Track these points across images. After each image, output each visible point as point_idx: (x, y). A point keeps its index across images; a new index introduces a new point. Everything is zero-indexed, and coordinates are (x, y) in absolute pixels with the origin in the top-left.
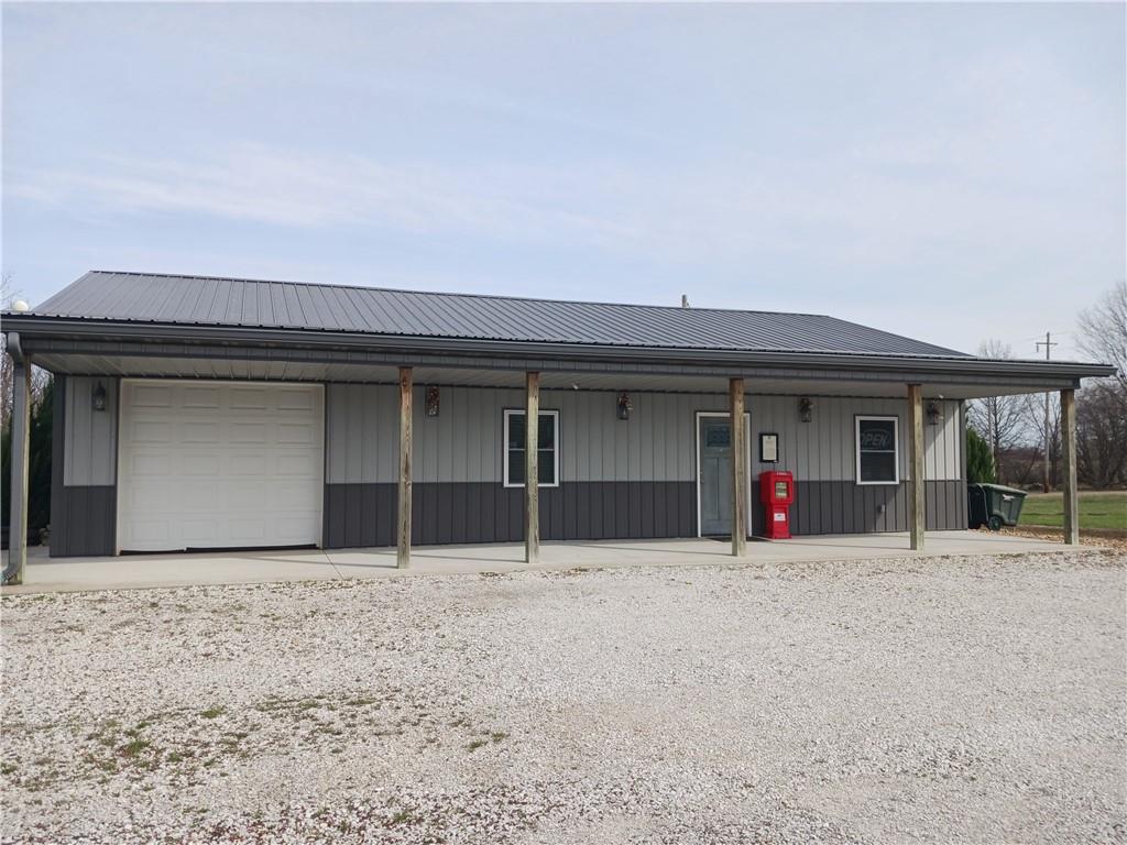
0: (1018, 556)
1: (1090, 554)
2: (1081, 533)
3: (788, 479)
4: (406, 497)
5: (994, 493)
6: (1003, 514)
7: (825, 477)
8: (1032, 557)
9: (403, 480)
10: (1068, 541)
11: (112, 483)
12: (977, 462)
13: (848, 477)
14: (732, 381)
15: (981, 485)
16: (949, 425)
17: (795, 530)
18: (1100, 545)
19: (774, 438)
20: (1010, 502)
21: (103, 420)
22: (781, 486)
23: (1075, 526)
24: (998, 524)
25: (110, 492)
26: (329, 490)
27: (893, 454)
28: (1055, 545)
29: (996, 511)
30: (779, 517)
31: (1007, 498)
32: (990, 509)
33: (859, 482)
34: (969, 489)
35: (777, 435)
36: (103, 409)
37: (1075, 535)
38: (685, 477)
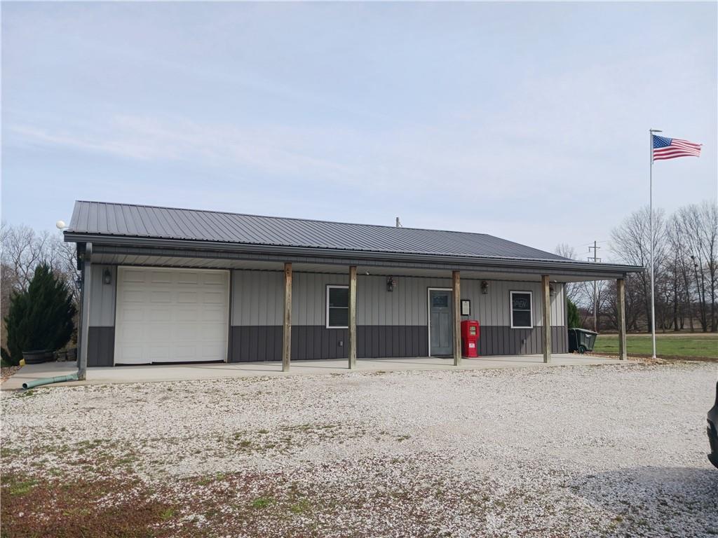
0: (598, 366)
1: (633, 365)
2: (628, 355)
3: (476, 325)
4: (288, 333)
5: (581, 334)
6: (586, 345)
7: (495, 324)
8: (606, 367)
9: (286, 324)
10: (621, 359)
11: (112, 325)
12: (572, 317)
13: (506, 324)
14: (454, 272)
15: (574, 329)
16: (559, 296)
17: (480, 353)
18: (637, 361)
19: (468, 302)
20: (589, 338)
21: (108, 289)
22: (473, 328)
23: (625, 350)
24: (584, 350)
25: (111, 331)
26: (232, 330)
27: (530, 312)
28: (616, 361)
29: (582, 343)
30: (472, 346)
31: (588, 336)
32: (579, 342)
33: (512, 327)
34: (569, 331)
35: (469, 301)
36: (109, 283)
37: (625, 355)
38: (422, 323)
